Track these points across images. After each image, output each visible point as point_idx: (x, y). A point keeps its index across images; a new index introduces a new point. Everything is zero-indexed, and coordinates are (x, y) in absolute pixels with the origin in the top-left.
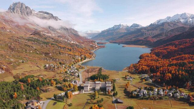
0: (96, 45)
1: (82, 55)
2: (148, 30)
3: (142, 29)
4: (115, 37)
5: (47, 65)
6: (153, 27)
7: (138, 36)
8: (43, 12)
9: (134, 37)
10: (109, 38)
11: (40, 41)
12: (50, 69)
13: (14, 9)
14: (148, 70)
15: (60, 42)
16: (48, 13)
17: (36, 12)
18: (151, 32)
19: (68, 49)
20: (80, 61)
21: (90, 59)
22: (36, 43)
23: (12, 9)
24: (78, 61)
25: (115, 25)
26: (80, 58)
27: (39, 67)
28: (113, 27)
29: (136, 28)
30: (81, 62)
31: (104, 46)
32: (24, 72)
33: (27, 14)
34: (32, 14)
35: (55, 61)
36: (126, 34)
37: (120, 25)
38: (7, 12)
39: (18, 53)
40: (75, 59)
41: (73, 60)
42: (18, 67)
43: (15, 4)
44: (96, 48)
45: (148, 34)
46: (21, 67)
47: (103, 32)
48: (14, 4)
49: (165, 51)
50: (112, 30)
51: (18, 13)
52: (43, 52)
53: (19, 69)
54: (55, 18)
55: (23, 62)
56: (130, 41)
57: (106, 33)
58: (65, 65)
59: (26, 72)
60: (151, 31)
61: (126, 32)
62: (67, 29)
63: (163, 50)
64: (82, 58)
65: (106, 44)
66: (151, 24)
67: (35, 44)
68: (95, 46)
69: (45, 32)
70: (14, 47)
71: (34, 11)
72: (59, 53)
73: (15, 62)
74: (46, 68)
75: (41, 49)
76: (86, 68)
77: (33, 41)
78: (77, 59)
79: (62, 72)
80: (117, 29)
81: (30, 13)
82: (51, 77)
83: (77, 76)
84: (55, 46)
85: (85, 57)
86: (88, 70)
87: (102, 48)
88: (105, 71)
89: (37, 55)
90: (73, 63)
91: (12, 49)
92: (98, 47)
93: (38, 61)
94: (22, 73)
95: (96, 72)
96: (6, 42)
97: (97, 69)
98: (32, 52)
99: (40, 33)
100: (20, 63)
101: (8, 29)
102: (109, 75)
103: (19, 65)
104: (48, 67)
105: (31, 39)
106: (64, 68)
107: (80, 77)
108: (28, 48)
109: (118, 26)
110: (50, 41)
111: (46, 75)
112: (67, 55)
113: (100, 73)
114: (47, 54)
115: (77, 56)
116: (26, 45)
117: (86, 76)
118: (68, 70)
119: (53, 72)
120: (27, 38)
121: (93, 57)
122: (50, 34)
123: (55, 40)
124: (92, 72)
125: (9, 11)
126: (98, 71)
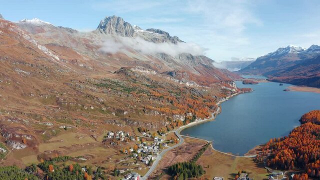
0: (233, 88)
1: (189, 112)
4: (279, 70)
5: (112, 134)
7: (317, 69)
8: (153, 30)
9: (312, 71)
10: (268, 71)
11: (121, 86)
12: (110, 143)
13: (105, 27)
15: (160, 86)
16: (161, 32)
17: (142, 31)
19: (168, 99)
20: (181, 125)
21: (206, 120)
22: (110, 90)
23: (102, 27)
24: (177, 126)
25: (280, 48)
27: (94, 138)
28: (277, 52)
29: (318, 52)
30: (182, 127)
31: (250, 89)
32: (60, 147)
33: (126, 34)
34: (134, 35)
35: (132, 125)
36: (298, 65)
37: (289, 48)
38: (93, 32)
39: (69, 110)
40: (171, 121)
41: (167, 123)
42: (54, 139)
43: (108, 19)
44: (232, 94)
46: (59, 138)
47: (259, 60)
48: (107, 19)
50: (273, 57)
51: (112, 34)
52: (114, 109)
53: (53, 142)
54: (173, 40)
55: (65, 129)
56: (300, 79)
57: (264, 62)
58: (148, 132)
59: (64, 147)
61: (298, 59)
62: (193, 57)
64: (186, 119)
65: (257, 83)
67: (107, 93)
68: (230, 89)
69: (138, 68)
70: (64, 100)
71: (140, 28)
72: (143, 110)
73: (50, 129)
74: (104, 141)
75: (114, 103)
76: (182, 142)
77: (106, 86)
78: (175, 121)
79: (125, 152)
80: (283, 55)
81: (130, 33)
82: (99, 162)
83: (147, 162)
84: (144, 94)
85: (194, 116)
86: (180, 149)
87: (245, 92)
88: (212, 153)
89: (102, 115)
90: (164, 129)
91: (59, 104)
92: (237, 92)
93: (99, 126)
94: (54, 151)
95: (194, 153)
96: (54, 90)
97: (200, 147)
98: (92, 110)
99: (129, 69)
100: (60, 131)
101: (82, 62)
102: (208, 166)
103: (56, 134)
104: (110, 137)
105: (104, 83)
106: (139, 140)
107: (151, 165)
108: (89, 101)
109: (285, 49)
110: (139, 86)
111: (93, 157)
112: (157, 113)
113: (196, 157)
114: (119, 112)
115: (178, 114)
116: (89, 96)
117: (165, 164)
118: (145, 145)
119: (115, 148)
120: (97, 82)
121: (213, 115)
122: (148, 72)
123: (151, 82)
124: (184, 152)
125: (98, 30)
126: (199, 151)
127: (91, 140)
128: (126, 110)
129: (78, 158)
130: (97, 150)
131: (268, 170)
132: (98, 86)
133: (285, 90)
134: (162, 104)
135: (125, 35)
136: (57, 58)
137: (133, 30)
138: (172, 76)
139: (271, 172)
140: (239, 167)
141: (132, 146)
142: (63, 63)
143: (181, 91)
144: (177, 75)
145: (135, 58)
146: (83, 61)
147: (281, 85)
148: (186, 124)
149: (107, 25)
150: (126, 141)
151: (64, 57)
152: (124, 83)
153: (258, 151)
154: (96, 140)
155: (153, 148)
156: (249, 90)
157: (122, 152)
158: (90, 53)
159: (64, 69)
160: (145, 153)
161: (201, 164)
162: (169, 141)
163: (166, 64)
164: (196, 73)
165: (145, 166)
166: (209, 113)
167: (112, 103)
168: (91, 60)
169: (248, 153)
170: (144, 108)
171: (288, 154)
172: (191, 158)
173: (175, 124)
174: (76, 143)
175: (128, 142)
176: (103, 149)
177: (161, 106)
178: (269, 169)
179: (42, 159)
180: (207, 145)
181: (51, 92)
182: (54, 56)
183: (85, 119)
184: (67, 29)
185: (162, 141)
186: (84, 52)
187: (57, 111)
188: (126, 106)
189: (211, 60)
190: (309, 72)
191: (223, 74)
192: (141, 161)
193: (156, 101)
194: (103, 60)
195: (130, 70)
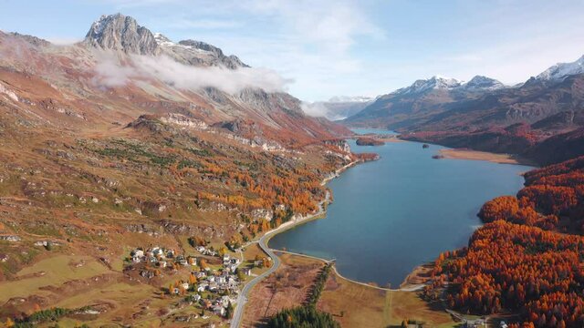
0: (345, 154)
1: (279, 204)
2: (521, 101)
3: (501, 96)
4: (418, 120)
5: (140, 253)
6: (535, 89)
7: (488, 119)
8: (192, 43)
10: (396, 121)
11: (145, 154)
12: (141, 274)
13: (101, 35)
14: (494, 299)
15: (218, 153)
16: (206, 47)
17: (172, 44)
18: (532, 106)
19: (237, 178)
20: (268, 229)
21: (309, 216)
22: (125, 161)
23: (96, 36)
24: (260, 230)
25: (418, 81)
26: (268, 218)
27: (106, 263)
28: (413, 88)
29: (485, 89)
30: (270, 233)
31: (374, 155)
32: (40, 288)
33: (142, 48)
34: (158, 51)
35: (176, 233)
36: (452, 110)
37: (434, 80)
38: (79, 44)
39: (49, 207)
40: (248, 221)
41: (242, 226)
42: (25, 271)
43: (107, 21)
44: (344, 165)
45: (519, 111)
46: (36, 268)
47: (381, 101)
48: (105, 20)
49: (570, 191)
50: (407, 96)
51: (116, 49)
52: (138, 201)
53: (25, 277)
54: (230, 62)
55: (47, 248)
56: (459, 137)
57: (390, 104)
58: (209, 246)
59: (49, 288)
60: (531, 103)
61: (451, 101)
62: (265, 95)
63: (563, 188)
64: (275, 217)
65: (382, 143)
66: (532, 78)
67: (120, 168)
68: (341, 156)
69: (173, 117)
70: (38, 185)
71: (167, 39)
72: (196, 202)
73: (16, 250)
74: (127, 269)
75: (136, 188)
76: (277, 264)
77: (117, 154)
78: (257, 222)
79: (174, 291)
80: (424, 92)
81: (150, 47)
82: (126, 316)
83: (222, 311)
84: (192, 169)
85: (288, 211)
86: (278, 278)
87: (365, 161)
88: (339, 285)
89: (115, 215)
90: (238, 238)
91: (29, 193)
92: (353, 161)
93: (112, 237)
94: (30, 297)
95: (306, 286)
96: (17, 165)
97: (314, 272)
98: (95, 204)
99: (156, 118)
100: (35, 253)
101: (63, 105)
102: (342, 313)
103: (31, 259)
104: (138, 261)
105: (113, 147)
106: (195, 264)
107: (231, 318)
108: (88, 185)
109: (428, 81)
110: (179, 152)
111: (112, 306)
112: (222, 207)
113: (312, 295)
114: (149, 207)
115: (260, 208)
116: (86, 175)
117: (258, 313)
118: (208, 274)
119: (151, 282)
120: (98, 145)
121: (320, 207)
122: (191, 124)
123: (200, 145)
124: (287, 286)
125: (88, 41)
126: (315, 281)
127: (100, 269)
128: (163, 203)
129: (82, 310)
130: (117, 290)
131: (452, 315)
132: (101, 154)
133: (436, 157)
134: (227, 188)
135: (139, 52)
136: (14, 96)
137: (155, 43)
138: (232, 130)
139: (460, 320)
140: (398, 312)
141: (185, 277)
142: (25, 106)
143: (257, 161)
144: (241, 129)
145: (160, 96)
146: (63, 102)
147: (424, 147)
148: (276, 227)
149: (105, 32)
150: (171, 268)
151: (27, 95)
152: (150, 147)
153: (424, 278)
154: (110, 267)
155: (227, 280)
156: (372, 157)
157: (167, 292)
158: (74, 87)
159: (31, 120)
160: (214, 291)
161: (326, 309)
162: (253, 261)
163: (217, 107)
164: (272, 124)
165: (219, 320)
166: (313, 202)
167: (133, 189)
168: (79, 100)
169: (406, 282)
170: (197, 197)
171: (485, 285)
172: (304, 297)
173: (256, 227)
174: (72, 276)
175: (175, 270)
176: (128, 287)
177: (228, 194)
178: (453, 313)
179: (9, 319)
180: (326, 269)
181: (10, 170)
182: (7, 92)
183: (83, 225)
184: (28, 38)
185: (238, 262)
186: (60, 82)
187: (26, 209)
188: (162, 195)
189: (297, 100)
190: (473, 123)
191: (319, 125)
192: (211, 309)
193: (215, 183)
194: (99, 100)
195: (159, 122)
